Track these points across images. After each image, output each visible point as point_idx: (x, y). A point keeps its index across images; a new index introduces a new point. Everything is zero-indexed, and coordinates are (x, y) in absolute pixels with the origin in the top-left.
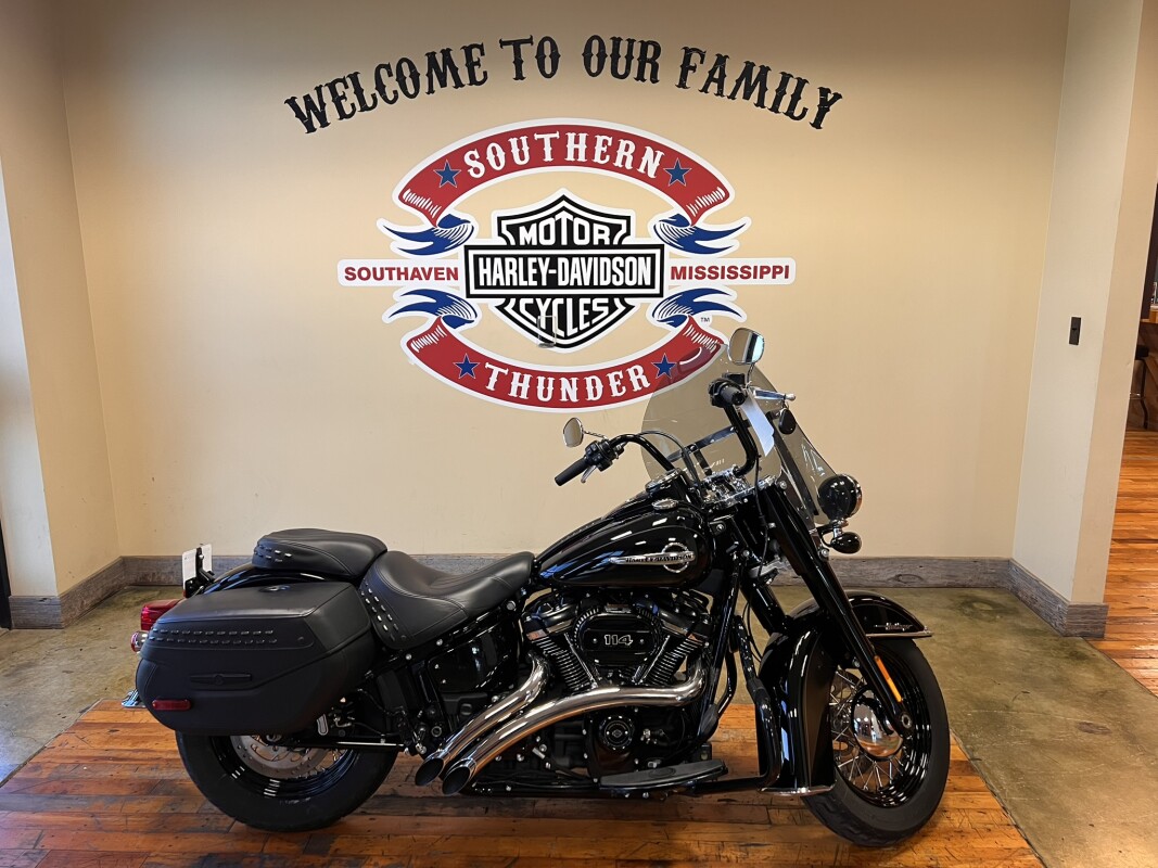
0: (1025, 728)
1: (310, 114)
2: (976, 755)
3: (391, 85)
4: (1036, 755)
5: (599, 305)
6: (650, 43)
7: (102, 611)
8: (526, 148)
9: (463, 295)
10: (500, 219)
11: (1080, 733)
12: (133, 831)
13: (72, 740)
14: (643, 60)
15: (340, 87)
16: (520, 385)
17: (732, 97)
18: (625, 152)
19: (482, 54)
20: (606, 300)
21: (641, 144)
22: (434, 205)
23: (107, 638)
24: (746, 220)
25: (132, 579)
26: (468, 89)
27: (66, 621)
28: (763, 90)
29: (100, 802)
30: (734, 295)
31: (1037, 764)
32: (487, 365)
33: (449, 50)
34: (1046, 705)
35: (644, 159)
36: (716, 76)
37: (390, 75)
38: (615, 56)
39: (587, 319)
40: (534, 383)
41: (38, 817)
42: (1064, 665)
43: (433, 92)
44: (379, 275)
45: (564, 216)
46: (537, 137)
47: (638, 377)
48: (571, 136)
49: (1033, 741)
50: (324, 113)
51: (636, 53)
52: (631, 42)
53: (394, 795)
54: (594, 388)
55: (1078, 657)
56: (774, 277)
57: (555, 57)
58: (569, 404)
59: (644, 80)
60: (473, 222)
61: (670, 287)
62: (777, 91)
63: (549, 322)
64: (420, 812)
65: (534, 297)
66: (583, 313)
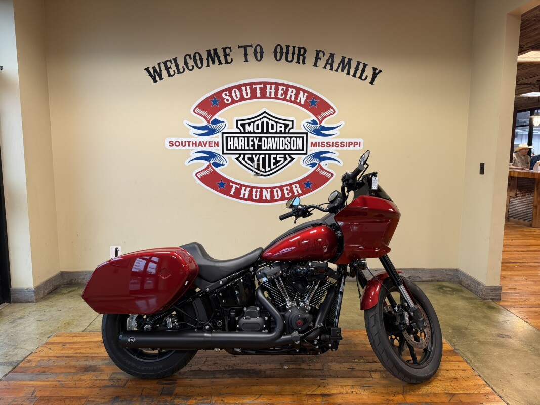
0: (475, 336)
1: (155, 75)
2: (456, 347)
3: (191, 63)
4: (482, 347)
5: (280, 158)
6: (302, 48)
7: (53, 296)
8: (249, 91)
9: (220, 153)
10: (237, 121)
11: (499, 338)
12: (79, 387)
13: (45, 350)
14: (299, 55)
15: (169, 64)
16: (245, 192)
17: (337, 71)
18: (291, 93)
19: (231, 51)
20: (283, 156)
21: (298, 90)
22: (209, 114)
23: (56, 306)
24: (343, 123)
25: (65, 281)
26: (224, 66)
27: (37, 299)
28: (349, 68)
29: (62, 376)
30: (338, 154)
31: (483, 350)
32: (231, 184)
33: (216, 49)
34: (482, 327)
35: (299, 96)
36: (330, 62)
37: (191, 59)
38: (287, 53)
39: (275, 164)
40: (251, 192)
41: (32, 383)
42: (486, 311)
43: (209, 66)
44: (184, 144)
45: (265, 120)
46: (254, 86)
47: (297, 189)
48: (268, 86)
49: (479, 341)
50: (161, 74)
51: (296, 52)
52: (294, 47)
53: (200, 370)
54: (278, 194)
55: (491, 308)
56: (354, 146)
57: (262, 53)
58: (266, 201)
59: (299, 63)
60: (226, 122)
61: (310, 151)
62: (355, 68)
63: (258, 165)
64: (212, 377)
65: (252, 154)
66: (273, 161)
